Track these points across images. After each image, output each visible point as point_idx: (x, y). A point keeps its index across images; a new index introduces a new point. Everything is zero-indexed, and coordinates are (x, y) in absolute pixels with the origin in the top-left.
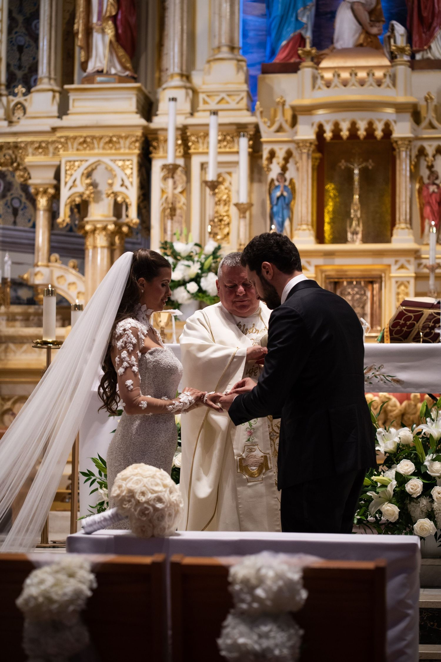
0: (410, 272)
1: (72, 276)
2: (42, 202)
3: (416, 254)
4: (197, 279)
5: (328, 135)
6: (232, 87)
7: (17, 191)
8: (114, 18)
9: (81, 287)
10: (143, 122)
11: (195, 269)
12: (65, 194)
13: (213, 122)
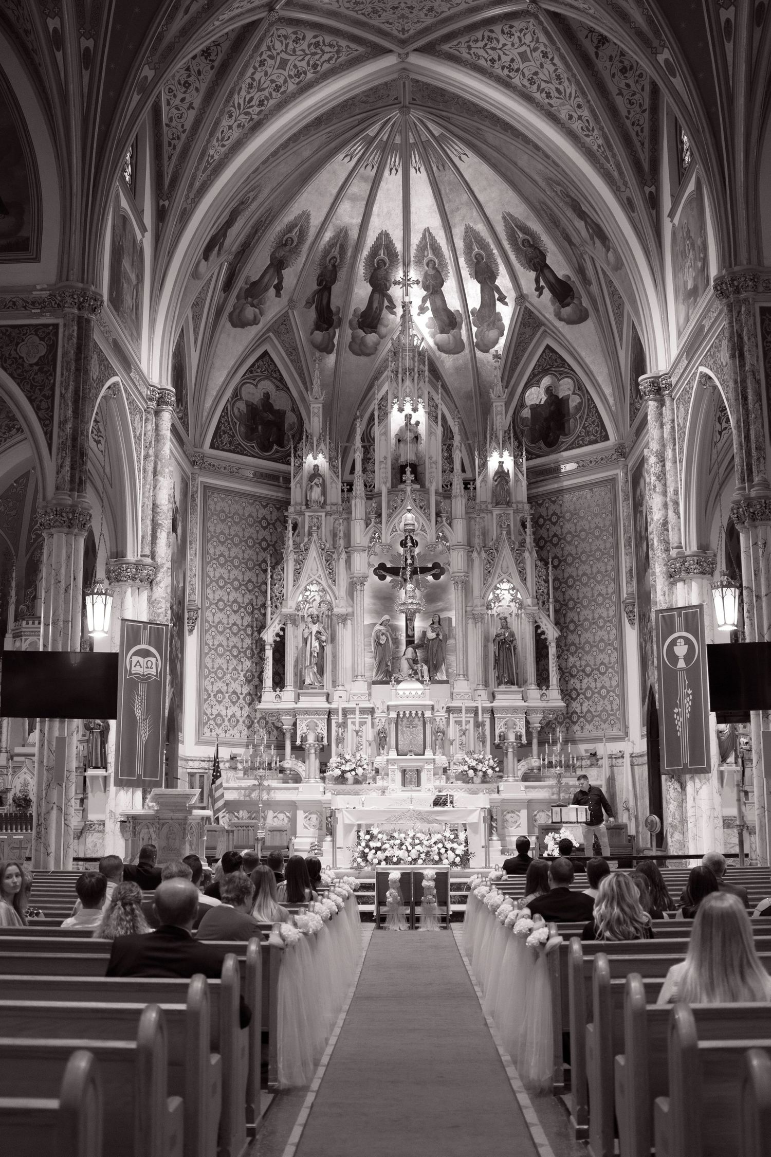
0: (431, 766)
1: (300, 764)
2: (288, 736)
3: (434, 760)
4: (354, 770)
5: (401, 716)
6: (363, 692)
7: (270, 725)
8: (316, 664)
9: (304, 768)
10: (328, 706)
11: (354, 766)
12: (299, 733)
13: (357, 708)
